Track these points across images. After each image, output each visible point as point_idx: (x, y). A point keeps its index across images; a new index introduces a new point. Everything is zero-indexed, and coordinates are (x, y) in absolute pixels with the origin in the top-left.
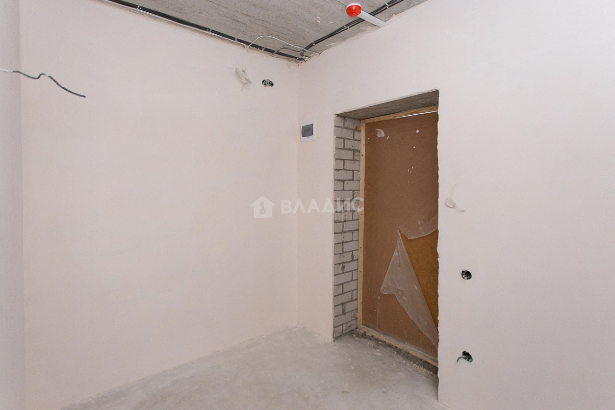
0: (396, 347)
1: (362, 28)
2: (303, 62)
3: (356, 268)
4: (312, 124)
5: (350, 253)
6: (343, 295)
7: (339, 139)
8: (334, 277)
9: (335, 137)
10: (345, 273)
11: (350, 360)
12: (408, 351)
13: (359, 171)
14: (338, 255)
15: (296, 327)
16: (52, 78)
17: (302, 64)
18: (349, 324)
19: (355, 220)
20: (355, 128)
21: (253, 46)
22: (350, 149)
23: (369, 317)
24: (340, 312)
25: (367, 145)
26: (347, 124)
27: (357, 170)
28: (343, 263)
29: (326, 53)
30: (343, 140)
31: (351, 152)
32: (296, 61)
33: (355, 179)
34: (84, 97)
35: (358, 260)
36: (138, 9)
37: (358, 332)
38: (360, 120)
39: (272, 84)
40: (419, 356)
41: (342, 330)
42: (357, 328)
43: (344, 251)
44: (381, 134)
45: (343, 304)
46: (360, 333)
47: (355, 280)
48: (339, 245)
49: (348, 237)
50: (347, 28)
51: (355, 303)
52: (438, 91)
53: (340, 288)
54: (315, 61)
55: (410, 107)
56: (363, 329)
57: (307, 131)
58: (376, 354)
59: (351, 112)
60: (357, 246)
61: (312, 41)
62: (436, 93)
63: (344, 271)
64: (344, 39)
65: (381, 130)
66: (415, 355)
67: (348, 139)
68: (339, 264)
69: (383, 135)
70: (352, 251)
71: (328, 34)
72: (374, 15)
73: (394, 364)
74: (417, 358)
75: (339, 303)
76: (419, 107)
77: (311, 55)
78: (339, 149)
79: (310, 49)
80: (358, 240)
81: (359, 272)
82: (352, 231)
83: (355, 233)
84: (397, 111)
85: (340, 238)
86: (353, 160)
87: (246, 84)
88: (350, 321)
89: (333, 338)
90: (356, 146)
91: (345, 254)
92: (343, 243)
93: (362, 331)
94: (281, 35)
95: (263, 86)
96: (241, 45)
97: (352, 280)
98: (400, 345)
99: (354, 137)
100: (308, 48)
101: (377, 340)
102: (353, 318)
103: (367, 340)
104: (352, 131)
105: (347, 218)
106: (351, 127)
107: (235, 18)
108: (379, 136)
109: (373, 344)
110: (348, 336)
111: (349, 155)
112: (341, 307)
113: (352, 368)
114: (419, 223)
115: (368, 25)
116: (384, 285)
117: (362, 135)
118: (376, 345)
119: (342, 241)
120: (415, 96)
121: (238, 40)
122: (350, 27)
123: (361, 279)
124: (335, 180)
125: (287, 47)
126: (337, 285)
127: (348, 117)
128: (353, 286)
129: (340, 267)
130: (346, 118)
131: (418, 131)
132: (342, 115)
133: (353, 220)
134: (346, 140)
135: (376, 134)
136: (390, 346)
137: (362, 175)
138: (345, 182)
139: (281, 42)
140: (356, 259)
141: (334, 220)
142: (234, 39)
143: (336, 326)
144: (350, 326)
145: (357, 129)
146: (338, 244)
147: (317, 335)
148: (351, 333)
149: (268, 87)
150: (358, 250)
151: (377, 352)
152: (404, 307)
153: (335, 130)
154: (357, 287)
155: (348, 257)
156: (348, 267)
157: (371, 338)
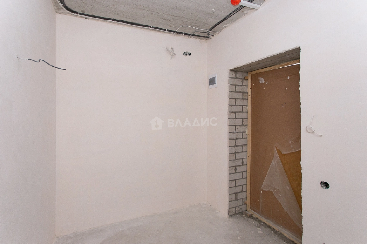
0: (274, 229)
1: (245, 12)
2: (210, 39)
3: (245, 170)
4: (215, 77)
5: (240, 160)
6: (236, 187)
7: (232, 86)
8: (229, 175)
9: (229, 84)
10: (237, 173)
11: (238, 232)
12: (283, 233)
13: (247, 106)
14: (232, 161)
15: (205, 204)
16: (44, 61)
17: (209, 40)
18: (240, 207)
19: (244, 138)
20: (244, 78)
21: (177, 32)
22: (240, 92)
23: (255, 204)
24: (234, 198)
25: (252, 88)
26: (237, 76)
27: (245, 105)
28: (235, 166)
29: (223, 32)
30: (235, 86)
31: (241, 94)
32: (205, 39)
33: (244, 111)
34: (65, 70)
35: (247, 165)
36: (111, 21)
37: (247, 214)
38: (248, 72)
39: (190, 54)
40: (292, 239)
41: (235, 211)
42: (246, 211)
43: (236, 158)
44: (262, 81)
45: (235, 193)
46: (248, 214)
47: (244, 178)
48: (233, 154)
49: (239, 149)
50: (235, 14)
51: (244, 194)
52: (300, 47)
53: (233, 183)
54: (217, 38)
55: (282, 61)
56: (251, 212)
57: (212, 81)
58: (258, 231)
59: (239, 68)
60: (246, 155)
61: (213, 25)
62: (299, 49)
63: (237, 172)
64: (234, 21)
65: (262, 78)
66: (288, 237)
67: (239, 85)
68: (233, 167)
69: (263, 81)
70: (242, 159)
71: (222, 19)
72: (251, 2)
73: (271, 241)
74: (290, 240)
75: (233, 193)
76: (289, 61)
77: (214, 34)
78: (232, 92)
79: (213, 30)
80: (247, 152)
81: (247, 173)
82: (242, 146)
83: (244, 147)
84: (272, 65)
85: (233, 150)
86: (243, 99)
87: (173, 55)
88: (241, 206)
89: (229, 215)
90: (245, 89)
91: (236, 161)
92: (235, 153)
93: (249, 213)
94: (193, 24)
95: (184, 56)
96: (170, 33)
97: (243, 178)
98: (277, 228)
99: (243, 84)
100: (211, 29)
101: (260, 221)
102: (243, 204)
103: (253, 220)
104: (242, 80)
105: (238, 137)
106: (240, 77)
107: (163, 18)
108: (261, 82)
109: (257, 223)
110: (240, 216)
111: (240, 96)
112: (234, 196)
113: (239, 239)
114: (290, 142)
115: (249, 9)
116: (264, 183)
117: (249, 82)
118: (259, 225)
119: (235, 152)
120: (283, 53)
121: (168, 30)
122: (236, 13)
123: (249, 178)
124: (229, 112)
125: (198, 31)
126: (231, 181)
127: (239, 71)
128: (243, 182)
129: (234, 169)
130: (237, 72)
131: (289, 78)
132: (234, 70)
133: (243, 138)
134: (237, 86)
135: (259, 81)
136: (269, 227)
137: (249, 108)
138: (237, 113)
139: (194, 29)
140: (245, 164)
141: (229, 138)
142: (165, 30)
143: (230, 207)
144: (241, 209)
145: (245, 79)
146: (231, 153)
147: (218, 211)
148: (242, 213)
149: (188, 56)
150: (247, 158)
151: (259, 230)
152: (279, 201)
153: (229, 80)
154: (246, 183)
155: (239, 163)
156: (239, 169)
157: (256, 219)
